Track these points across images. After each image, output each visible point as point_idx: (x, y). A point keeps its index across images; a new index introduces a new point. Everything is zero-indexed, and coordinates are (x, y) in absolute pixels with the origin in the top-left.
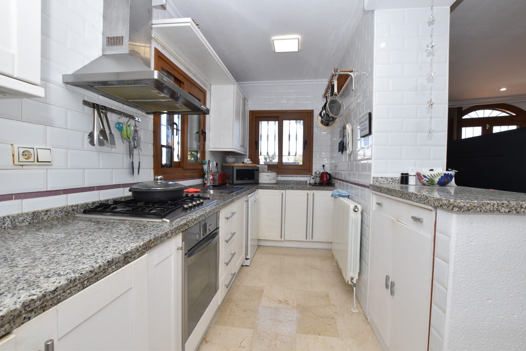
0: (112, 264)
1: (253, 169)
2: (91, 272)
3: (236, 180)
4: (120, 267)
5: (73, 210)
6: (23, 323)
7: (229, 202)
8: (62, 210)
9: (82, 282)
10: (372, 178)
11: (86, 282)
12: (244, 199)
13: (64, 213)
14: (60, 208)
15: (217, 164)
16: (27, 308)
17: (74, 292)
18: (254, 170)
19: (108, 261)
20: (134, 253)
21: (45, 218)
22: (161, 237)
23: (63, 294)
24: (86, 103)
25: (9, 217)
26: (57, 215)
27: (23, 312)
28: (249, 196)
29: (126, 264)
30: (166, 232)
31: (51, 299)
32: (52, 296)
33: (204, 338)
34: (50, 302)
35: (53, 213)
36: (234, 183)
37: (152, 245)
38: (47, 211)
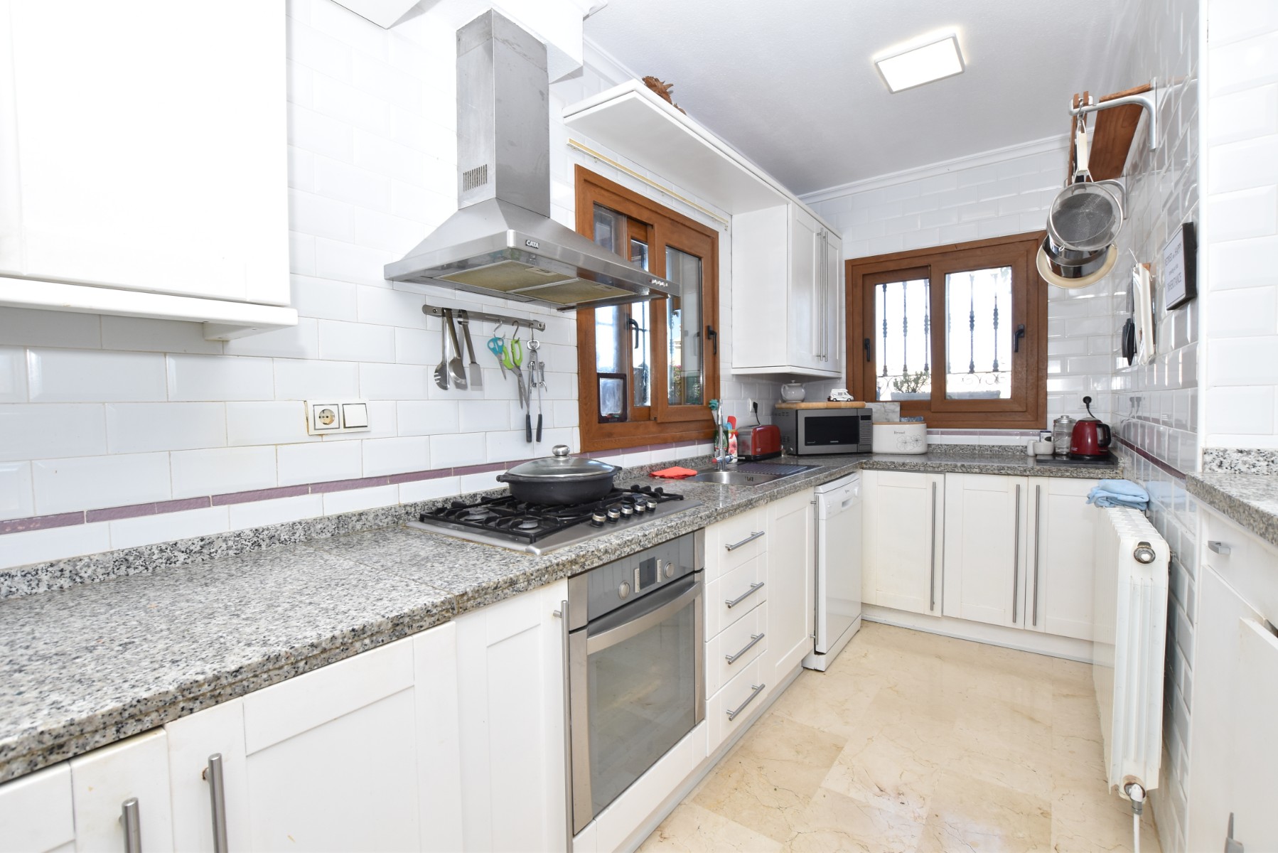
0: (362, 636)
1: (854, 414)
2: (312, 645)
3: (806, 444)
4: (383, 643)
5: (407, 513)
6: (180, 717)
7: (736, 510)
8: (387, 512)
9: (292, 664)
10: (1200, 452)
11: (302, 664)
12: (806, 496)
13: (390, 518)
14: (383, 509)
15: (755, 405)
16: (186, 693)
17: (275, 679)
18: (857, 417)
19: (353, 630)
20: (418, 618)
21: (358, 526)
22: (496, 588)
23: (255, 679)
24: (428, 310)
25: (300, 523)
26: (377, 521)
27: (180, 698)
28: (821, 489)
29: (399, 638)
30: (511, 579)
31: (231, 684)
32: (231, 680)
33: (659, 827)
34: (229, 690)
35: (371, 517)
36: (799, 453)
37: (469, 604)
38: (361, 514)
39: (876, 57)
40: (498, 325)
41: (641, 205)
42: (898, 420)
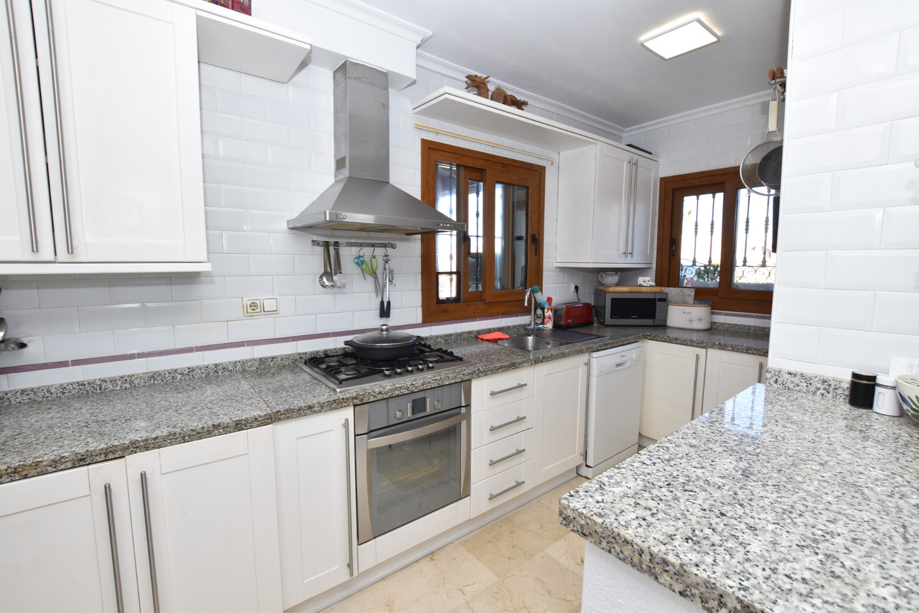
0: (218, 428)
2: (192, 430)
3: (611, 317)
4: (230, 432)
5: (301, 358)
6: (131, 454)
7: (498, 369)
8: (288, 357)
9: (182, 437)
11: (187, 438)
12: (584, 358)
13: (290, 360)
14: (286, 355)
15: (577, 288)
16: (133, 444)
17: (174, 443)
18: (655, 299)
19: (213, 425)
20: (250, 421)
21: (272, 364)
22: (299, 409)
23: (164, 442)
24: (314, 243)
26: (283, 362)
27: (131, 446)
28: (595, 355)
29: (239, 430)
30: (310, 405)
31: (153, 443)
32: (153, 441)
33: (432, 553)
34: (152, 446)
35: (279, 360)
36: (606, 324)
37: (282, 417)
38: (273, 358)
39: (642, 38)
40: (361, 248)
41: (476, 158)
42: (693, 302)
